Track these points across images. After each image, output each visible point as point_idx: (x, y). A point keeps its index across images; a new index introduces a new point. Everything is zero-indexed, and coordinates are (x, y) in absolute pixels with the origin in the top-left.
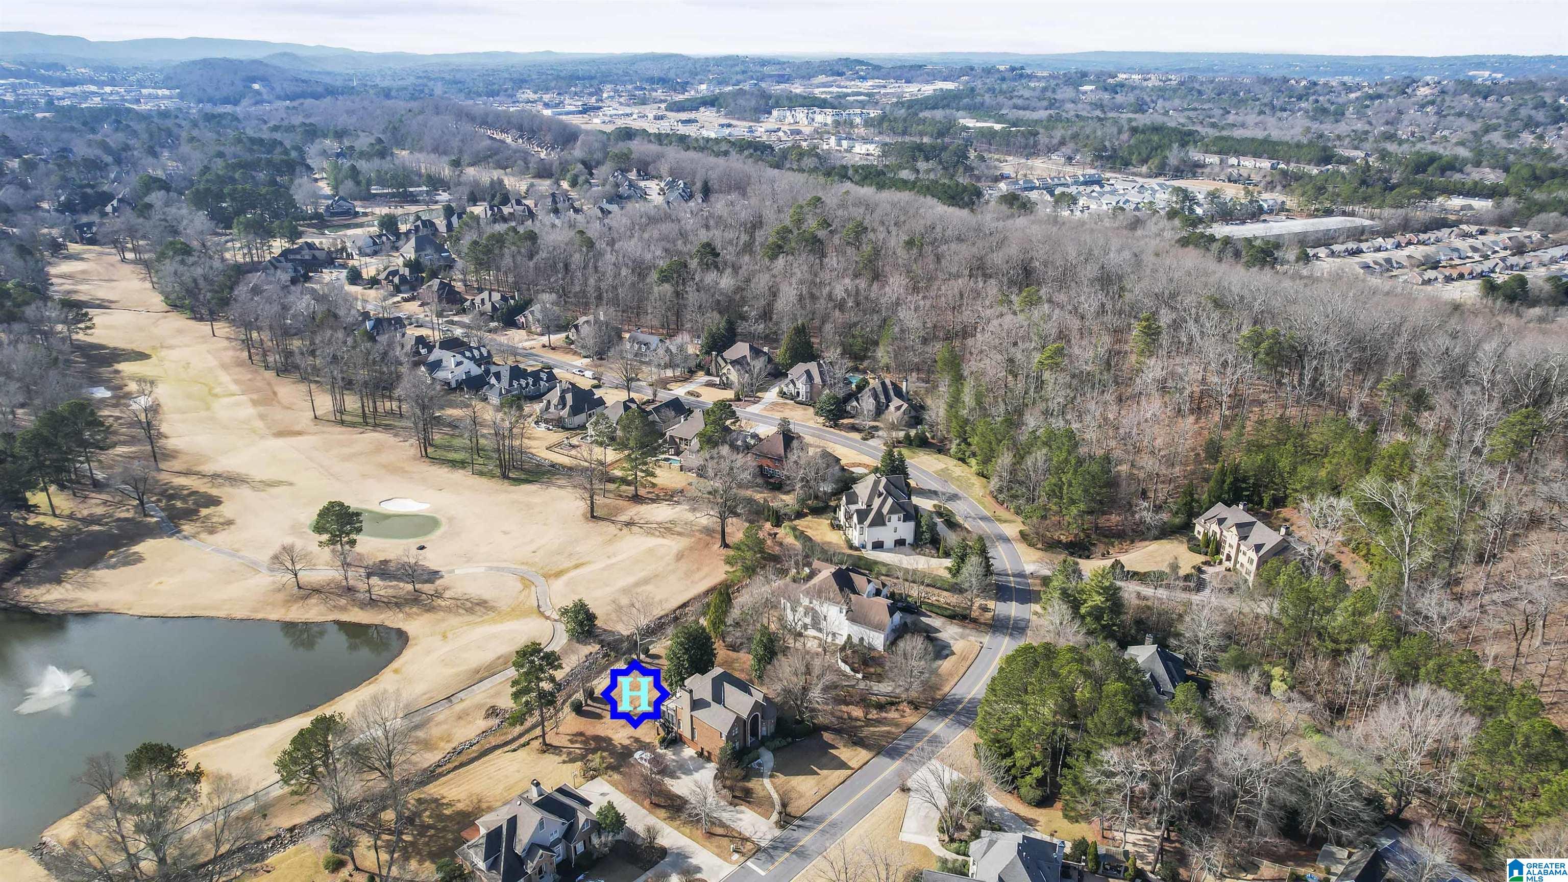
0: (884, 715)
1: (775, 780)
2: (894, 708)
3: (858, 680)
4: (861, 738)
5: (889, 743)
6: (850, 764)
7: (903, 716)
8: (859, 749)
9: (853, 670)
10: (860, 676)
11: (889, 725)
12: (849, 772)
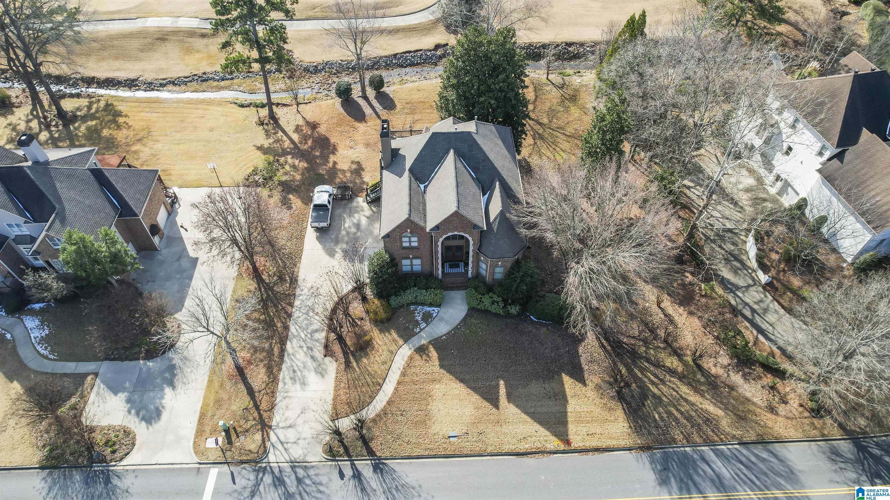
0: (737, 378)
1: (418, 361)
2: (768, 379)
3: (756, 282)
4: (644, 394)
5: (690, 442)
6: (572, 428)
7: (772, 410)
8: (620, 413)
9: (760, 260)
10: (763, 278)
11: (726, 408)
12: (554, 443)
